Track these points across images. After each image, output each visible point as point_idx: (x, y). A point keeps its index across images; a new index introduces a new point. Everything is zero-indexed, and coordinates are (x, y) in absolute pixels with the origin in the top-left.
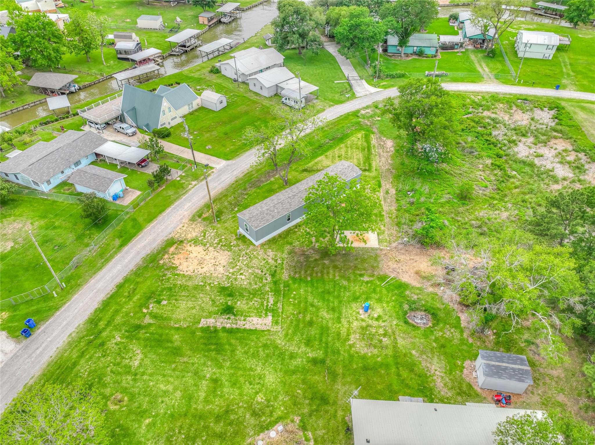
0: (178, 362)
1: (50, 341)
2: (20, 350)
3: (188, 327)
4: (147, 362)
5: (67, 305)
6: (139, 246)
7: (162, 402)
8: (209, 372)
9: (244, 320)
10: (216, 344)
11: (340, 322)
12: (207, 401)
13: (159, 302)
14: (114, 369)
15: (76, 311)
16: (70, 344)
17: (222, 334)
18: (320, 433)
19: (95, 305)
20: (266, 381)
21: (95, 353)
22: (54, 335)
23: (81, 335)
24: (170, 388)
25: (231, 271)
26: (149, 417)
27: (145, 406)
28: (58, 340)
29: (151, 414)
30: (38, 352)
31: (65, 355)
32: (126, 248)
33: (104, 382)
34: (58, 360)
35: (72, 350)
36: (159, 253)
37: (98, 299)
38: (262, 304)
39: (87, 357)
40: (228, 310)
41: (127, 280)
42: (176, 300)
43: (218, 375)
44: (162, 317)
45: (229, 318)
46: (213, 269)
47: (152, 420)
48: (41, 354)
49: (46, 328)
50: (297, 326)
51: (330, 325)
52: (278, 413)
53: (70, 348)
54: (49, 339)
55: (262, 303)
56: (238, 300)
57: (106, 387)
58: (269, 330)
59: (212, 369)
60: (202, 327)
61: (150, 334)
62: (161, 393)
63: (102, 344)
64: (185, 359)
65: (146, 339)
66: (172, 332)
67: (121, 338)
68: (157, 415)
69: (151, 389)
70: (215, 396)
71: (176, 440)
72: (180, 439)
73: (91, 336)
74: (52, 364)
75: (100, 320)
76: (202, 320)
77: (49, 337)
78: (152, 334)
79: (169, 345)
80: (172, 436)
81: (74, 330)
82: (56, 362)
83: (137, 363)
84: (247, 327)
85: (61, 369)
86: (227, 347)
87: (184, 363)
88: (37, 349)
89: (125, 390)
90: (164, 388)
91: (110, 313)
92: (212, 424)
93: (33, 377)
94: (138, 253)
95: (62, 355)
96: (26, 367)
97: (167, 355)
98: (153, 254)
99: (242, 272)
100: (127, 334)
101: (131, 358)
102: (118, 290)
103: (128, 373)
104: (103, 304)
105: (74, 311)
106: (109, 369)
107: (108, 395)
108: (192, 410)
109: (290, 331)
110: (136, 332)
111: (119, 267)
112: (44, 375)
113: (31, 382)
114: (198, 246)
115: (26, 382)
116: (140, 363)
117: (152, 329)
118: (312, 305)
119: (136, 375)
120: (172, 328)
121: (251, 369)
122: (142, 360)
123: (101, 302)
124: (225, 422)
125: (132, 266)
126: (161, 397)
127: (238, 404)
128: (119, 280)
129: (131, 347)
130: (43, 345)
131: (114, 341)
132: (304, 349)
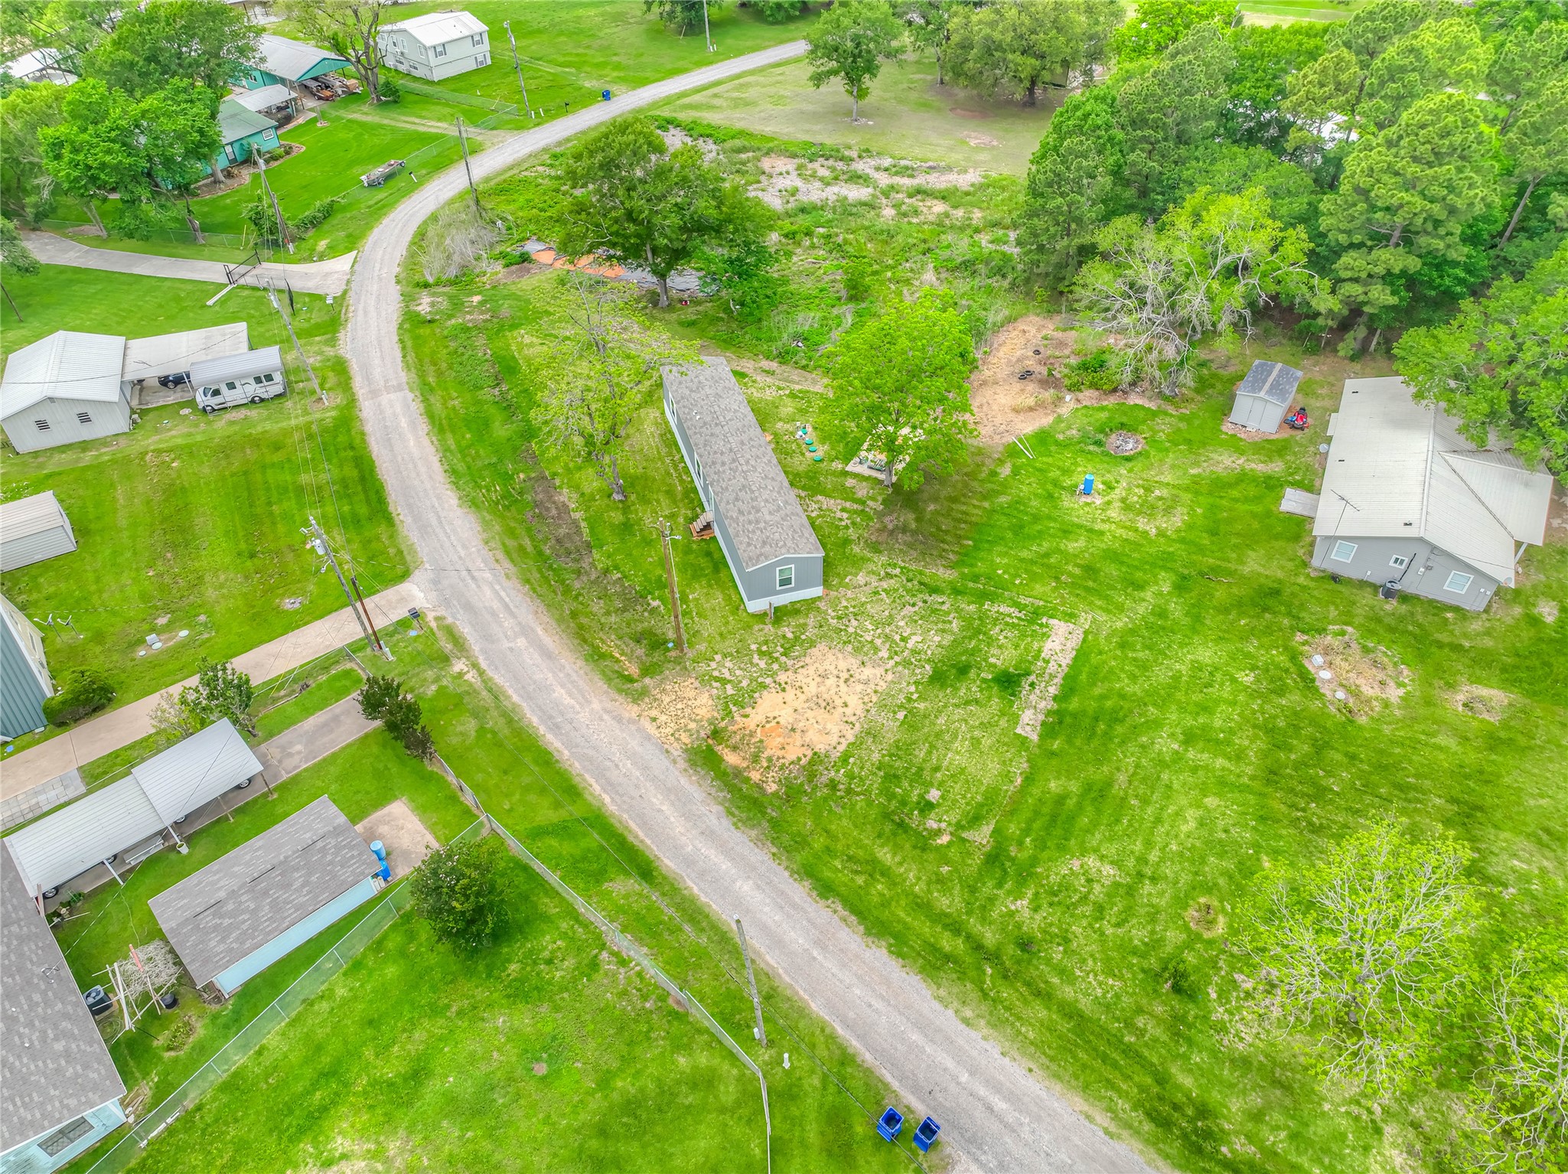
0: (1126, 793)
1: (972, 1074)
2: (977, 1160)
3: (1028, 761)
4: (1111, 849)
5: (840, 1030)
6: (680, 829)
7: (1226, 831)
8: (1166, 744)
9: (1047, 662)
10: (1096, 719)
11: (1102, 533)
12: (1239, 756)
13: (927, 807)
14: (1113, 920)
15: (878, 1004)
16: (997, 1024)
17: (1074, 704)
18: (1333, 613)
19: (878, 956)
20: (1208, 661)
21: (1048, 961)
22: (950, 1064)
23: (974, 995)
24: (1191, 814)
25: (884, 654)
26: (1258, 860)
27: (1229, 865)
28: (975, 1053)
29: (1250, 857)
30: (1000, 1105)
31: (1031, 1035)
32: (668, 863)
33: (1146, 944)
34: (1044, 1053)
35: (1019, 1018)
36: (732, 788)
37: (853, 946)
38: (1014, 625)
39: (1056, 980)
40: (1008, 682)
41: (808, 872)
42: (937, 769)
43: (1179, 730)
44: (981, 805)
45: (1032, 685)
46: (859, 687)
47: (1267, 855)
48: (1012, 1097)
49: (916, 1090)
50: (1088, 589)
51: (1103, 546)
52: (1282, 659)
53: (1012, 1024)
54: (964, 1078)
55: (1007, 624)
56: (986, 660)
57: (1162, 940)
58: (1086, 633)
59: (1161, 737)
60: (1040, 736)
61: (1027, 836)
62: (1204, 833)
63: (1026, 945)
64: (1122, 778)
65: (1041, 845)
66: (1036, 791)
67: (1020, 896)
68: (1257, 846)
69: (1189, 850)
70: (1228, 742)
71: (1319, 818)
72: (1319, 811)
73: (984, 972)
74: (1054, 1067)
75: (934, 949)
76: (1019, 731)
77: (955, 1079)
78: (1027, 831)
79: (1071, 803)
80: (1310, 824)
81: (950, 1012)
82: (1052, 1059)
83: (1108, 870)
84: (1066, 660)
85: (1077, 1045)
86: (1109, 704)
87: (1130, 782)
88: (990, 1109)
89: (1181, 902)
90: (1192, 825)
91: (916, 923)
92: (1293, 757)
93: (1088, 1117)
94: (708, 834)
95: (1032, 1043)
96: (1047, 1137)
97: (1099, 811)
98: (731, 801)
99: (897, 638)
100: (1008, 885)
101: (1089, 881)
102: (838, 895)
103: (1130, 891)
104: (879, 935)
105: (876, 1011)
106: (1109, 931)
107: (1184, 936)
108: (1255, 784)
109: (1099, 603)
110: (1008, 864)
111: (745, 887)
112: (1086, 1087)
113: (1103, 1119)
114: (759, 701)
115: (1101, 1134)
116: (1112, 863)
117: (1013, 829)
118: (1047, 555)
119: (1140, 875)
120: (1023, 791)
121: (1177, 678)
122: (1102, 858)
123: (870, 940)
124: (1291, 737)
125: (760, 857)
126: (1211, 832)
127: (1254, 712)
128: (799, 892)
129: (1053, 878)
130: (982, 1091)
131: (1027, 913)
132: (1149, 594)
